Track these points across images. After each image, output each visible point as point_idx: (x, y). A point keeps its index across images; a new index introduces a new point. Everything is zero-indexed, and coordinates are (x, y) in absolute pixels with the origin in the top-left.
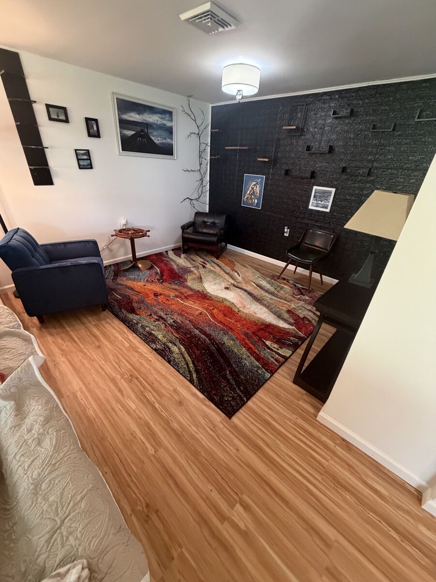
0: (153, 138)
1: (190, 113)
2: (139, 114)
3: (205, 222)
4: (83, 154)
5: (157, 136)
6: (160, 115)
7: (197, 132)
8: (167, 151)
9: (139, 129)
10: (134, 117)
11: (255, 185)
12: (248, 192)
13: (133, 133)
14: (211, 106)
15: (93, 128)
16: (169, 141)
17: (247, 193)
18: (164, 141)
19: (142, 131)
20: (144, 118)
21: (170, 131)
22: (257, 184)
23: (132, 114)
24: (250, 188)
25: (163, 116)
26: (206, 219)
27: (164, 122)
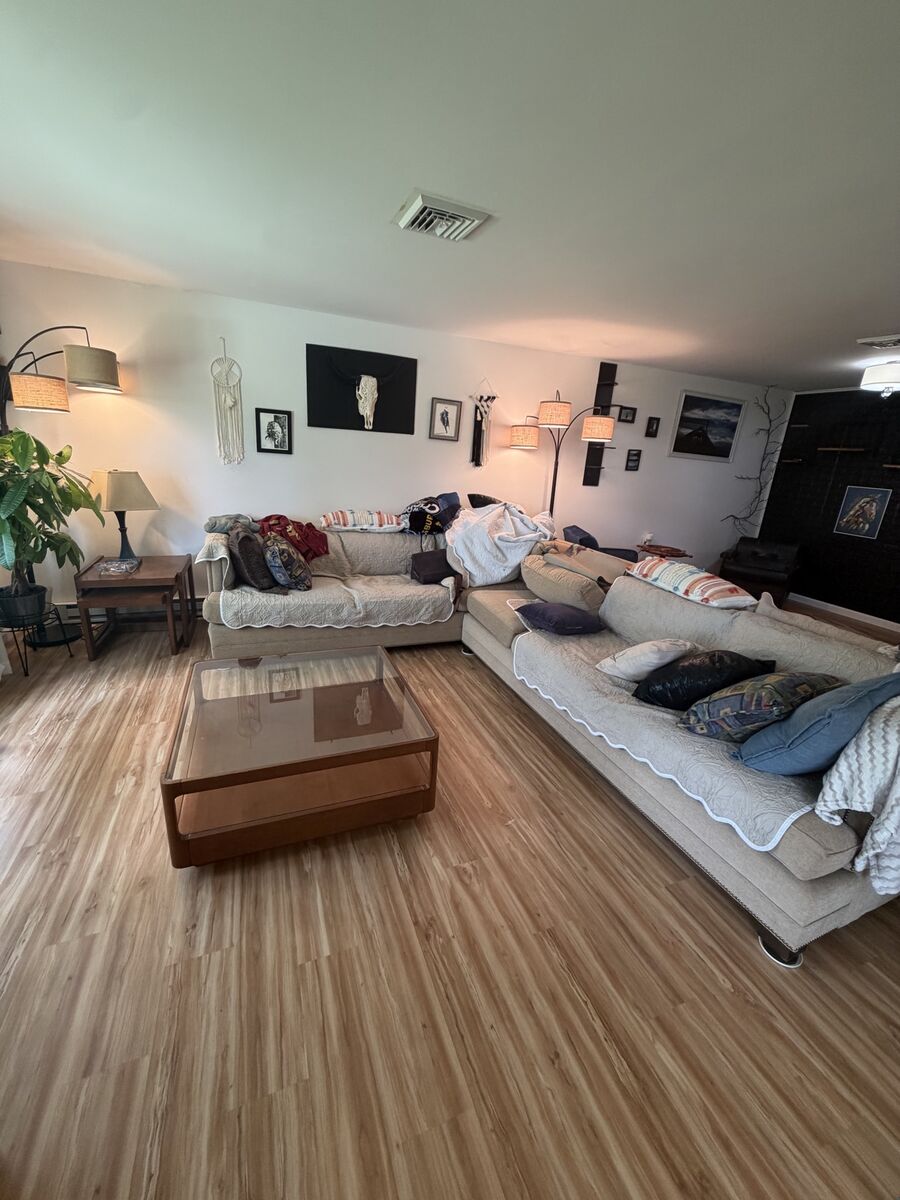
0: (710, 437)
1: (764, 405)
2: (703, 410)
3: (755, 554)
4: (635, 455)
5: (716, 434)
6: (725, 410)
7: (767, 427)
8: (722, 451)
9: (698, 426)
10: (697, 414)
11: (868, 503)
12: (851, 513)
13: (690, 431)
14: (795, 394)
15: (652, 429)
16: (728, 439)
17: (848, 513)
18: (723, 440)
19: (701, 429)
20: (708, 415)
21: (732, 427)
22: (873, 501)
23: (696, 411)
24: (857, 507)
25: (730, 411)
26: (758, 550)
27: (729, 418)
